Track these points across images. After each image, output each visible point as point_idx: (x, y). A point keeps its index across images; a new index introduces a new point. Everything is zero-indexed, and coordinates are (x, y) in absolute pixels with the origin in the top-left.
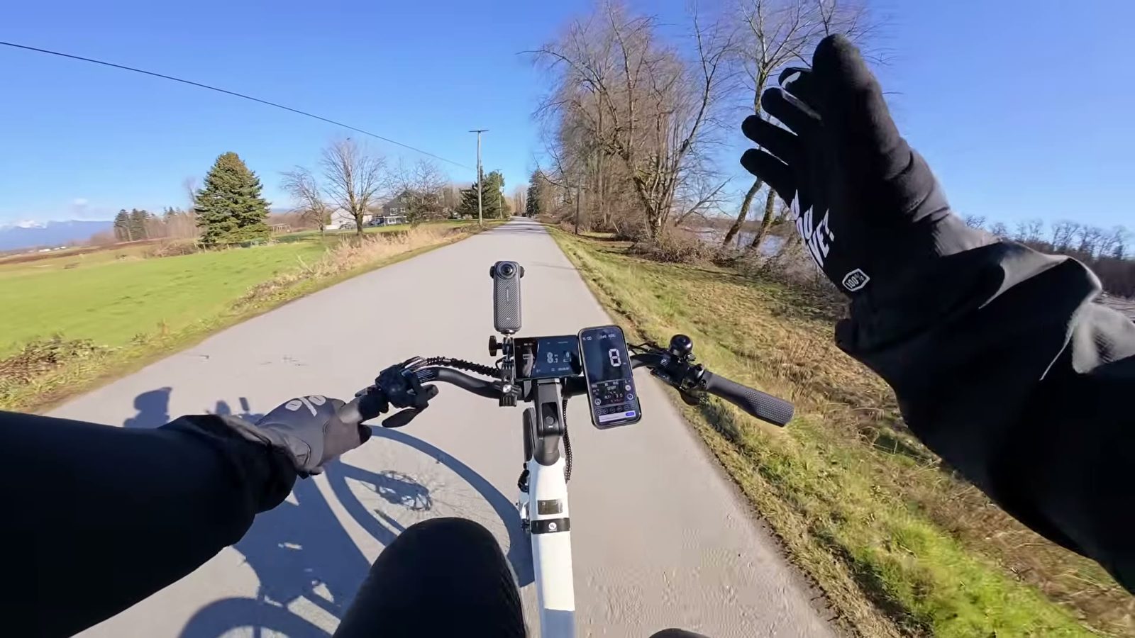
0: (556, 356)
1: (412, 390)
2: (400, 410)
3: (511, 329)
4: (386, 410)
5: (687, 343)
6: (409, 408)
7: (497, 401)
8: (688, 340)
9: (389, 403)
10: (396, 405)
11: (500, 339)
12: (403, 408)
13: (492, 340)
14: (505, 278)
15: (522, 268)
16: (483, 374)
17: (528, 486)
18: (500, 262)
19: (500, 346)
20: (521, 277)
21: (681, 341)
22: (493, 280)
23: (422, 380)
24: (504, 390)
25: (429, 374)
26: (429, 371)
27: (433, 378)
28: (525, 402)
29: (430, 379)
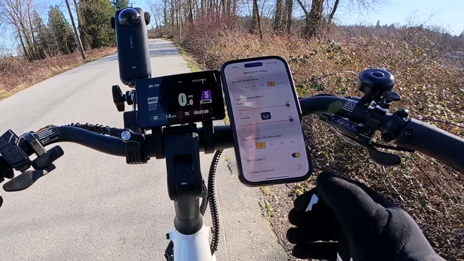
0: (189, 96)
3: (137, 79)
7: (124, 158)
17: (173, 258)
23: (45, 142)
24: (123, 138)
25: (51, 134)
26: (50, 130)
27: (56, 138)
28: (157, 158)
29: (52, 140)
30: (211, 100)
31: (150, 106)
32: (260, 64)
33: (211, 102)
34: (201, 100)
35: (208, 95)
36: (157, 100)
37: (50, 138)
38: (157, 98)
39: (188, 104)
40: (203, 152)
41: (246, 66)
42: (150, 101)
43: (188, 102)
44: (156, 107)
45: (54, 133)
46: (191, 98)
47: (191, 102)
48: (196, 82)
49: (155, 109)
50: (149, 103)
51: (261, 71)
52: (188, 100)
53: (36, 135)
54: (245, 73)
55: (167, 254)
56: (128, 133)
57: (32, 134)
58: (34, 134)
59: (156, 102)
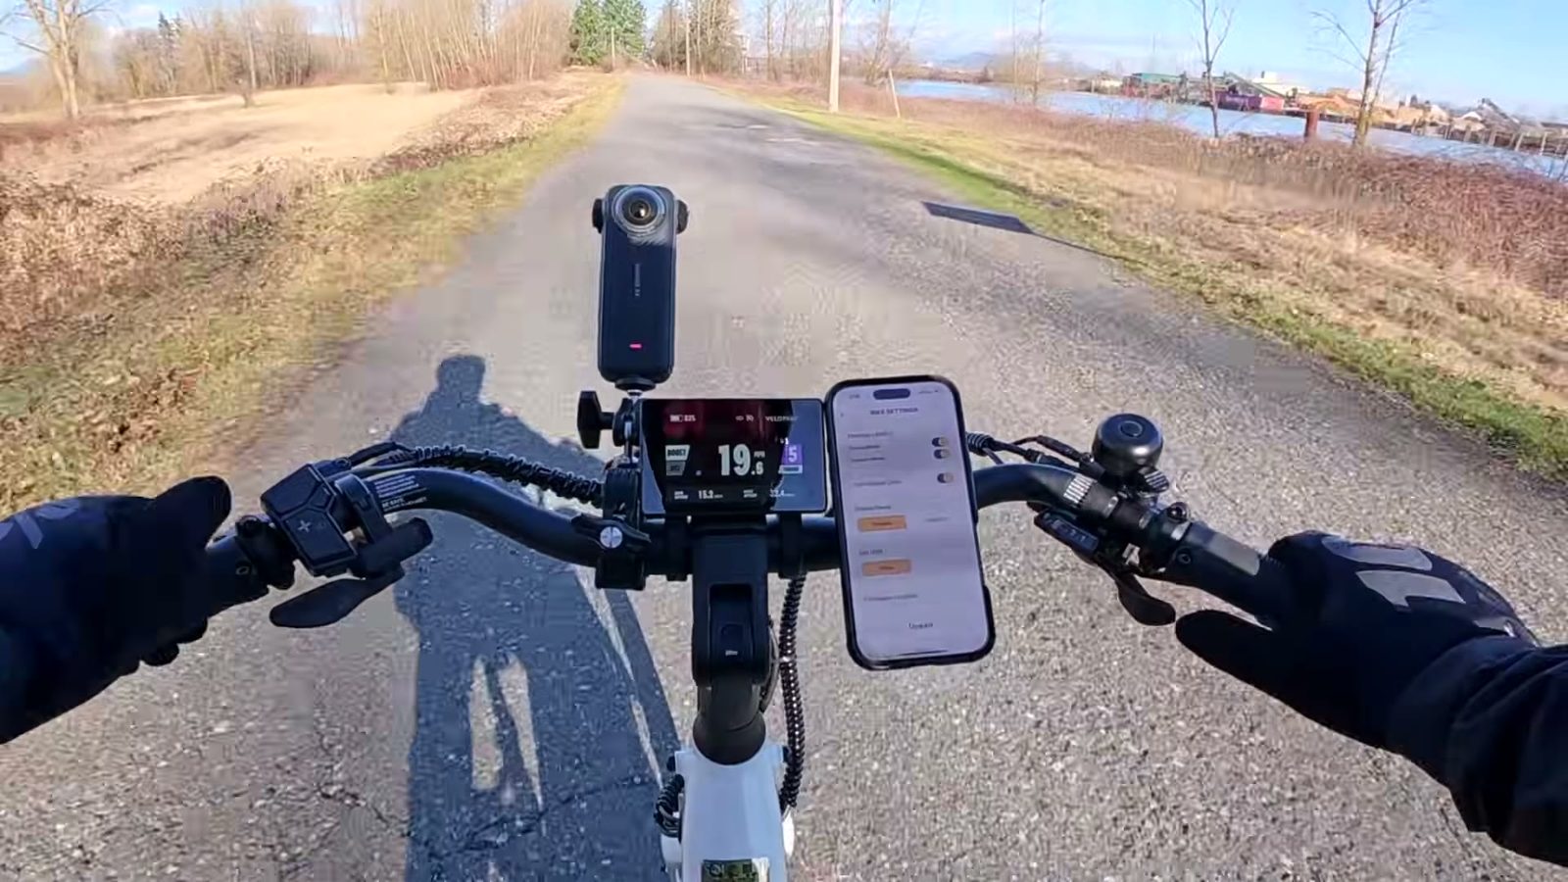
0: (757, 454)
1: (359, 530)
2: (323, 580)
3: (643, 374)
4: (285, 580)
5: (1143, 440)
6: (348, 576)
7: (592, 572)
8: (1146, 431)
9: (297, 563)
10: (316, 567)
11: (611, 398)
12: (329, 576)
14: (634, 233)
15: (682, 206)
16: (569, 496)
17: (681, 820)
18: (622, 187)
19: (606, 421)
20: (681, 229)
21: (1128, 430)
23: (390, 505)
24: (603, 542)
25: (410, 487)
26: (407, 477)
27: (420, 500)
28: (669, 579)
29: (411, 503)
30: (801, 467)
31: (668, 467)
32: (905, 394)
33: (800, 471)
34: (780, 464)
35: (795, 454)
36: (687, 452)
37: (404, 498)
38: (687, 447)
39: (753, 473)
40: (776, 575)
41: (879, 395)
42: (671, 453)
43: (753, 467)
44: (682, 469)
45: (417, 485)
46: (760, 459)
47: (760, 469)
49: (680, 473)
50: (668, 458)
51: (906, 410)
52: (754, 461)
53: (371, 485)
54: (873, 413)
55: (661, 809)
56: (617, 532)
57: (361, 481)
58: (367, 483)
59: (684, 458)
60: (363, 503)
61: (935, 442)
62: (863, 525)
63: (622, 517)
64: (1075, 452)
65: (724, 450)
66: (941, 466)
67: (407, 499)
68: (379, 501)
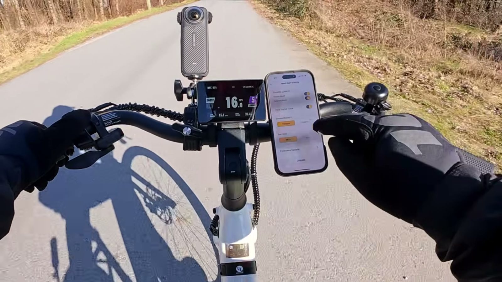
0: (240, 100)
3: (197, 74)
5: (382, 92)
7: (181, 145)
8: (384, 89)
10: (81, 147)
11: (186, 83)
13: (177, 85)
14: (192, 24)
15: (209, 13)
17: (218, 230)
18: (188, 8)
19: (185, 91)
20: (209, 22)
21: (375, 88)
22: (180, 26)
23: (107, 124)
24: (184, 132)
25: (114, 117)
26: (114, 114)
27: (118, 121)
28: (210, 146)
29: (115, 123)
30: (256, 104)
32: (294, 77)
34: (248, 103)
35: (254, 100)
36: (214, 100)
37: (112, 121)
38: (214, 98)
39: (239, 107)
40: (249, 144)
43: (239, 105)
44: (213, 106)
45: (117, 116)
46: (241, 102)
47: (241, 105)
48: (246, 88)
49: (212, 108)
50: (207, 102)
51: (294, 83)
52: (239, 103)
53: (100, 117)
54: (282, 84)
55: (212, 226)
56: (189, 129)
57: (96, 116)
58: (98, 116)
59: (213, 102)
60: (97, 123)
61: (306, 94)
62: (279, 124)
63: (192, 124)
64: (355, 99)
65: (228, 99)
66: (308, 103)
67: (113, 121)
68: (103, 123)
